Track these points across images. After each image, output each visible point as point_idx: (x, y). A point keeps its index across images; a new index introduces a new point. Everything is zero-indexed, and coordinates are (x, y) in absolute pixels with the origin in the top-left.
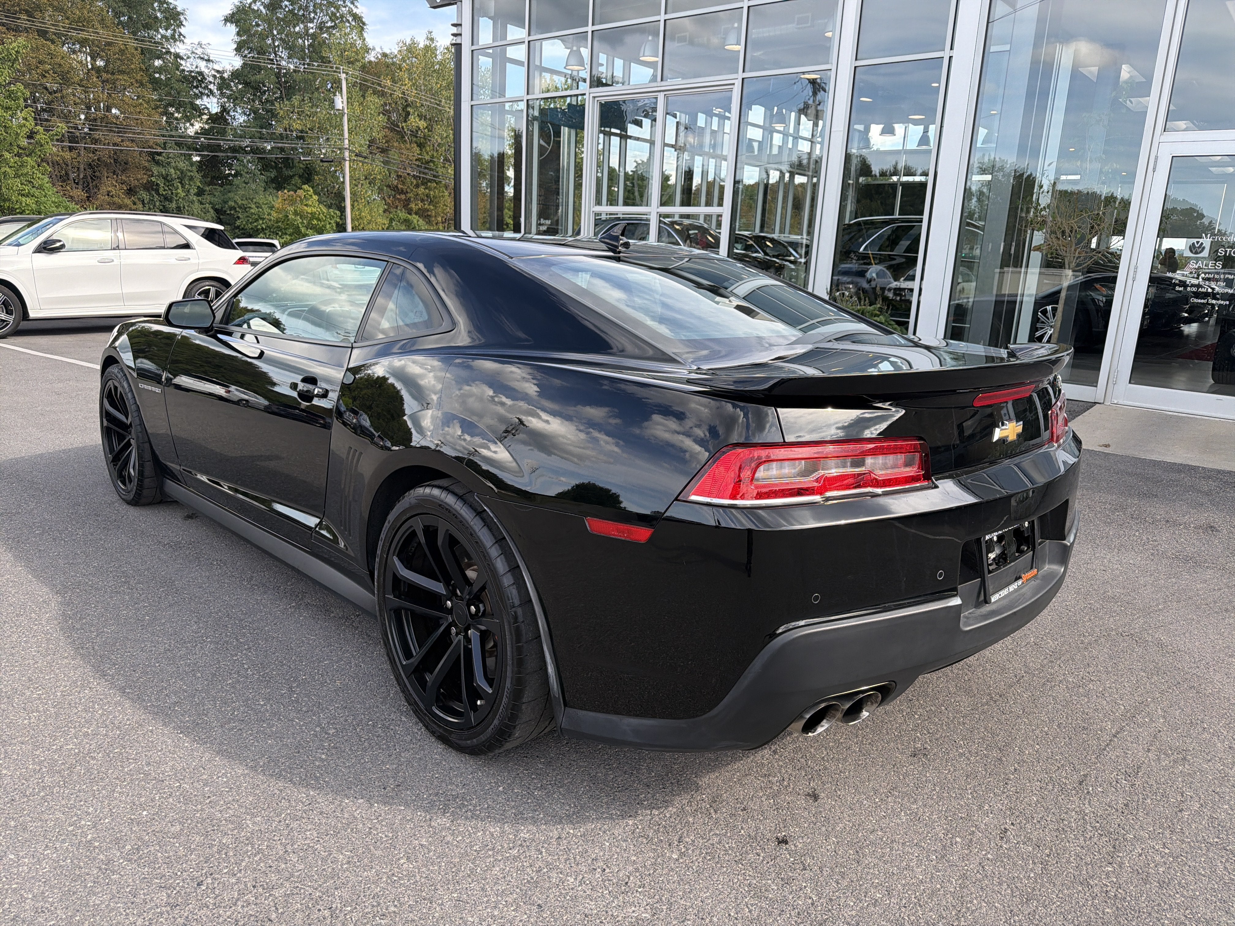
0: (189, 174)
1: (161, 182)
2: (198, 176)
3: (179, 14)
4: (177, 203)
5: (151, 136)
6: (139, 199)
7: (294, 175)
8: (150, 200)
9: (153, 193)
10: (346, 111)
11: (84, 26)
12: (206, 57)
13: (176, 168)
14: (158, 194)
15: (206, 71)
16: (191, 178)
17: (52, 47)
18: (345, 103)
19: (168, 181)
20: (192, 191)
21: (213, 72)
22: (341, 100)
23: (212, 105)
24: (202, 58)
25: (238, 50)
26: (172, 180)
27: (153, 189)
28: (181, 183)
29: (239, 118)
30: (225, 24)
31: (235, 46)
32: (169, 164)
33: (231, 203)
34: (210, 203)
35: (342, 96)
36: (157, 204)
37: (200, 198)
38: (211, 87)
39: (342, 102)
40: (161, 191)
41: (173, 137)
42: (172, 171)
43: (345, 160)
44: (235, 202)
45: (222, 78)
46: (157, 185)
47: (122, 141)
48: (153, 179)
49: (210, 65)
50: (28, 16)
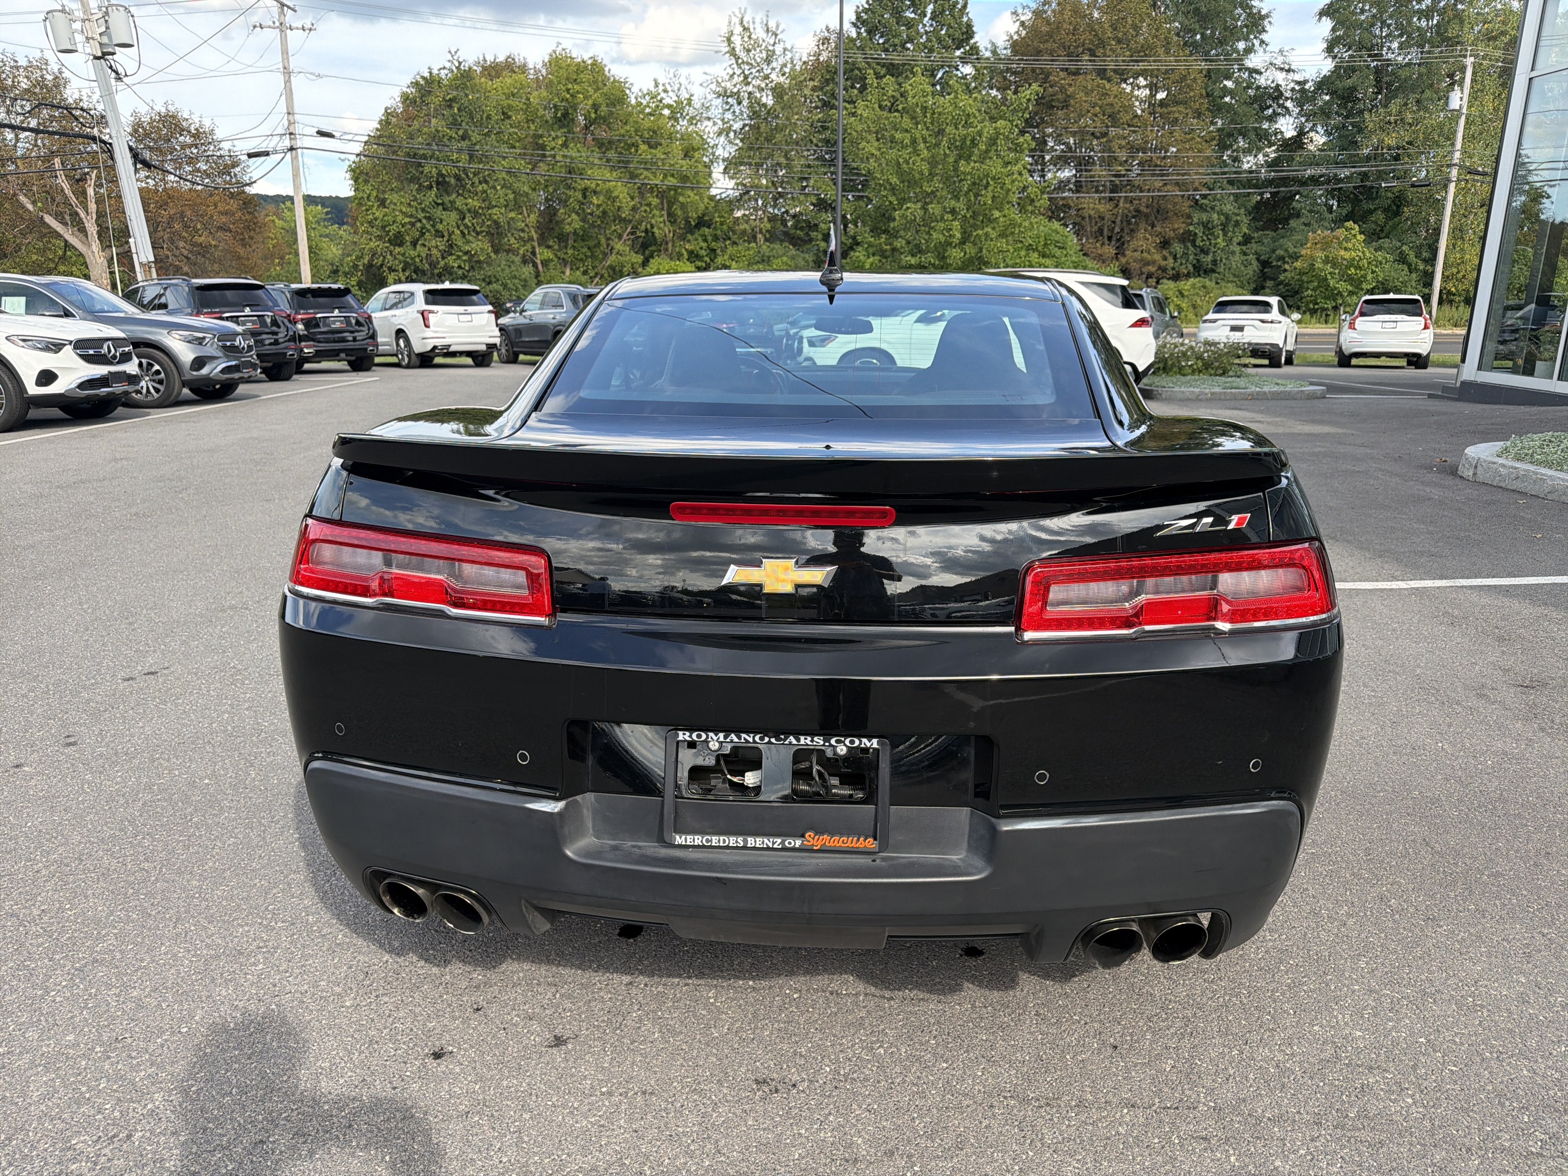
0: (1235, 218)
1: (1199, 232)
2: (1245, 220)
3: (1263, 18)
4: (1214, 256)
5: (1198, 175)
6: (1170, 253)
7: (1375, 209)
8: (1184, 253)
9: (1189, 244)
10: (1464, 111)
11: (1146, 55)
12: (1287, 67)
13: (1220, 213)
14: (1194, 246)
15: (1283, 83)
16: (1237, 224)
17: (1108, 86)
18: (1466, 99)
19: (1209, 229)
20: (1235, 239)
21: (1292, 85)
22: (1459, 94)
23: (1287, 127)
24: (1282, 69)
25: (1329, 49)
26: (1213, 227)
27: (1189, 241)
28: (1223, 230)
29: (1318, 139)
30: (1320, 19)
31: (1325, 45)
32: (1213, 208)
33: (1280, 252)
34: (1256, 253)
35: (1462, 90)
36: (1191, 257)
37: (1244, 248)
38: (1289, 104)
39: (1461, 99)
40: (1199, 242)
41: (1225, 173)
42: (1215, 216)
43: (1450, 181)
44: (1286, 250)
45: (1303, 91)
46: (1196, 234)
47: (1166, 184)
48: (1191, 228)
49: (1291, 76)
50: (1091, 55)
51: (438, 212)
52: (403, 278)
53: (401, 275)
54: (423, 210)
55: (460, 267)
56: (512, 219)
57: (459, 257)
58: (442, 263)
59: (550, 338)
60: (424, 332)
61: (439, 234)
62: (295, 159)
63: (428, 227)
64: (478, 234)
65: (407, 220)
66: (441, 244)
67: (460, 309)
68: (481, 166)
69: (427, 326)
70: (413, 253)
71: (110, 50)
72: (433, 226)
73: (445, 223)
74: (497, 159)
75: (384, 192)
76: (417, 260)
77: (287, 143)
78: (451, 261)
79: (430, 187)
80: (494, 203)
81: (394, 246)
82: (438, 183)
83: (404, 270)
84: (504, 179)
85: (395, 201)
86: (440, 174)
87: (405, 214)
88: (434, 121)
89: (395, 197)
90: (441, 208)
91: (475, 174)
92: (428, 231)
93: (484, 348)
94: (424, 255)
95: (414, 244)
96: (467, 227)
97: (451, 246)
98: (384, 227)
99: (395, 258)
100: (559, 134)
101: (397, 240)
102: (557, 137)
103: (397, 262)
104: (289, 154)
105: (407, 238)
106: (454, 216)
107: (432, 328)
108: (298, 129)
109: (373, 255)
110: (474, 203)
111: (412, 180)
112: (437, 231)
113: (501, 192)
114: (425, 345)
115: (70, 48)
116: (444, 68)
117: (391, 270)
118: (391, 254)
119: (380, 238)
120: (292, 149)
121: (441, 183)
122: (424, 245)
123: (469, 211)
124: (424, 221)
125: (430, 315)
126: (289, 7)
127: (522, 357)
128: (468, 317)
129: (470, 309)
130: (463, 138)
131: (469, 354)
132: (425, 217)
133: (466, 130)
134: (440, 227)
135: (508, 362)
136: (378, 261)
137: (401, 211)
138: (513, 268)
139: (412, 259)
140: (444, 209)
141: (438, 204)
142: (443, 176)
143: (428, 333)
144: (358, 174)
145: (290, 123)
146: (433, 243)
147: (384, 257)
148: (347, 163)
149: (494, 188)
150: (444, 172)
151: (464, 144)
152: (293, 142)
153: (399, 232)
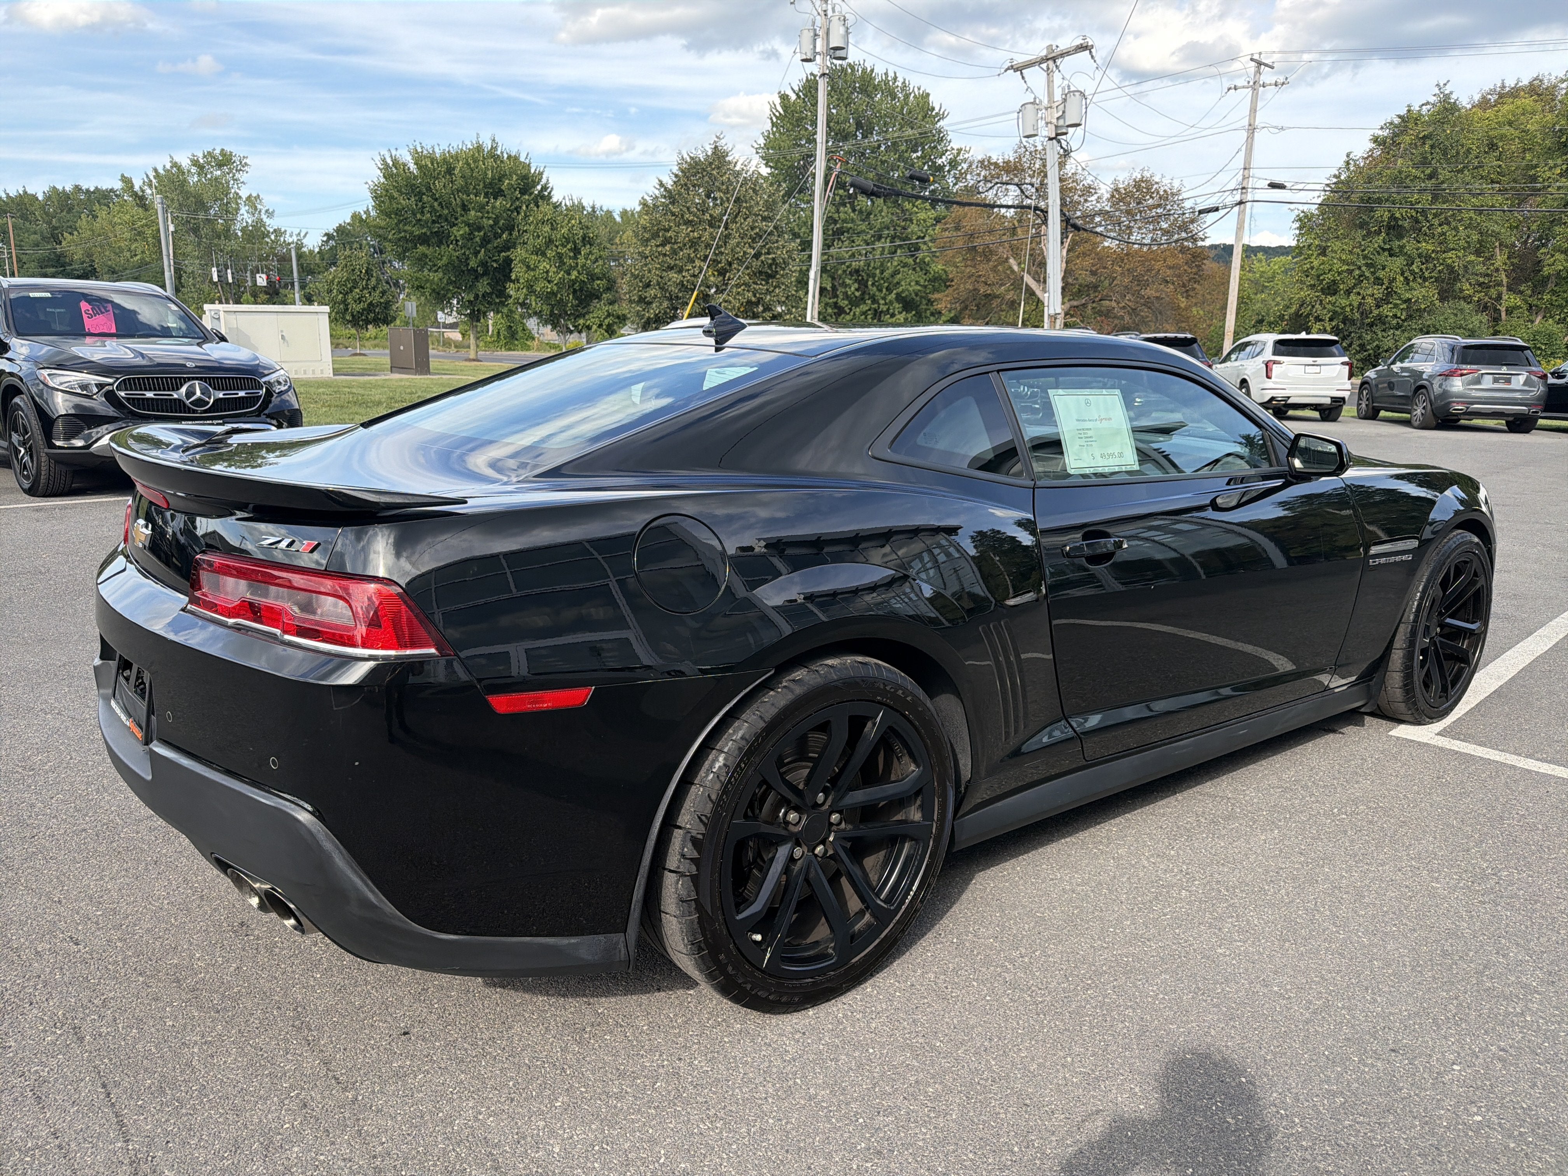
51: (1383, 258)
52: (1328, 329)
53: (1327, 325)
54: (1365, 257)
55: (1395, 316)
56: (1469, 262)
57: (1396, 306)
58: (1376, 312)
59: (1410, 394)
60: (1264, 382)
61: (1378, 281)
62: (1241, 214)
63: (1367, 274)
64: (1425, 279)
65: (1345, 267)
66: (1378, 292)
67: (1309, 360)
68: (1445, 206)
69: (1268, 377)
70: (1344, 302)
71: (1064, 131)
72: (1373, 273)
73: (1387, 270)
74: (1467, 196)
75: (1328, 240)
76: (1348, 309)
77: (1238, 198)
78: (1386, 310)
79: (1379, 233)
80: (1451, 246)
81: (1326, 294)
82: (1389, 228)
83: (1331, 320)
84: (1471, 219)
85: (1335, 248)
86: (1392, 217)
87: (1344, 262)
88: (1400, 161)
89: (1337, 245)
90: (1386, 253)
91: (1435, 216)
92: (1367, 278)
93: (1328, 401)
94: (1356, 304)
95: (1348, 292)
96: (1413, 273)
97: (1389, 294)
98: (1318, 276)
99: (1325, 308)
100: (1559, 161)
101: (1331, 289)
102: (1556, 166)
103: (1325, 312)
104: (1236, 209)
105: (1341, 287)
106: (1400, 261)
107: (1273, 379)
108: (1250, 183)
109: (1301, 306)
110: (1427, 247)
111: (1362, 226)
112: (1378, 278)
113: (1462, 233)
114: (1262, 395)
115: (1032, 133)
116: (1428, 103)
117: (1318, 319)
118: (1321, 304)
119: (1313, 286)
120: (1241, 203)
121: (1394, 228)
122: (1359, 294)
123: (1420, 256)
124: (1364, 268)
125: (1274, 366)
126: (1266, 65)
127: (1383, 413)
128: (1317, 369)
129: (1320, 360)
130: (1430, 177)
131: (1315, 407)
132: (1367, 265)
133: (1436, 169)
134: (1381, 274)
135: (1366, 418)
136: (1305, 311)
137: (1340, 259)
138: (1460, 317)
139: (1342, 308)
140: (1391, 255)
141: (1384, 250)
142: (1396, 219)
143: (1269, 384)
144: (1305, 223)
145: (1244, 178)
146: (1370, 291)
147: (1313, 307)
148: (1296, 212)
149: (1456, 229)
150: (1398, 215)
151: (1429, 184)
152: (1244, 196)
153: (1334, 281)
